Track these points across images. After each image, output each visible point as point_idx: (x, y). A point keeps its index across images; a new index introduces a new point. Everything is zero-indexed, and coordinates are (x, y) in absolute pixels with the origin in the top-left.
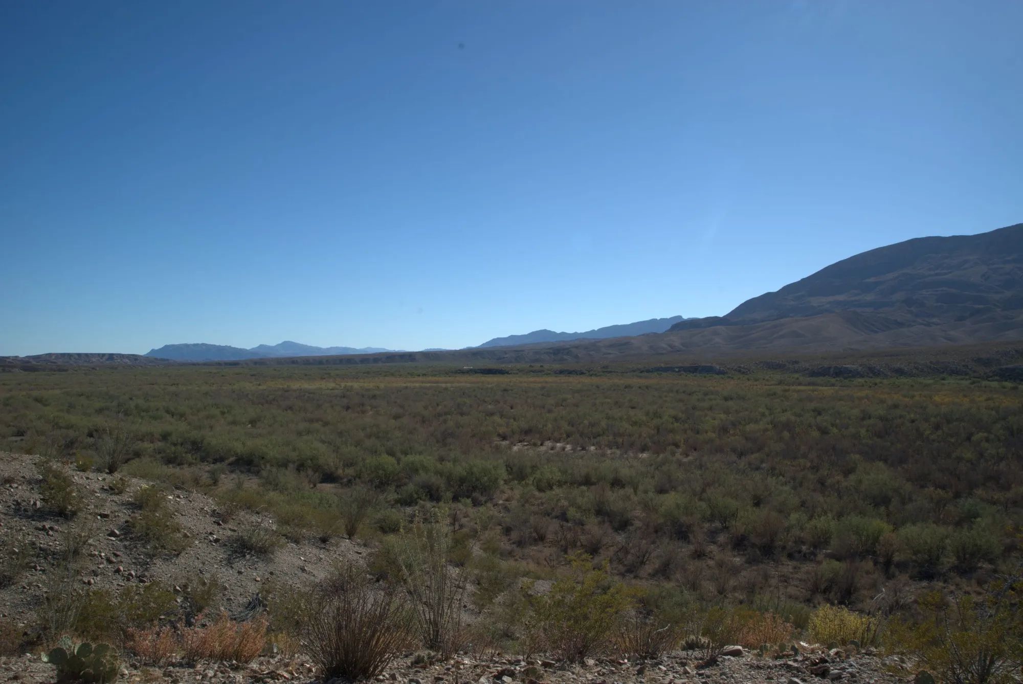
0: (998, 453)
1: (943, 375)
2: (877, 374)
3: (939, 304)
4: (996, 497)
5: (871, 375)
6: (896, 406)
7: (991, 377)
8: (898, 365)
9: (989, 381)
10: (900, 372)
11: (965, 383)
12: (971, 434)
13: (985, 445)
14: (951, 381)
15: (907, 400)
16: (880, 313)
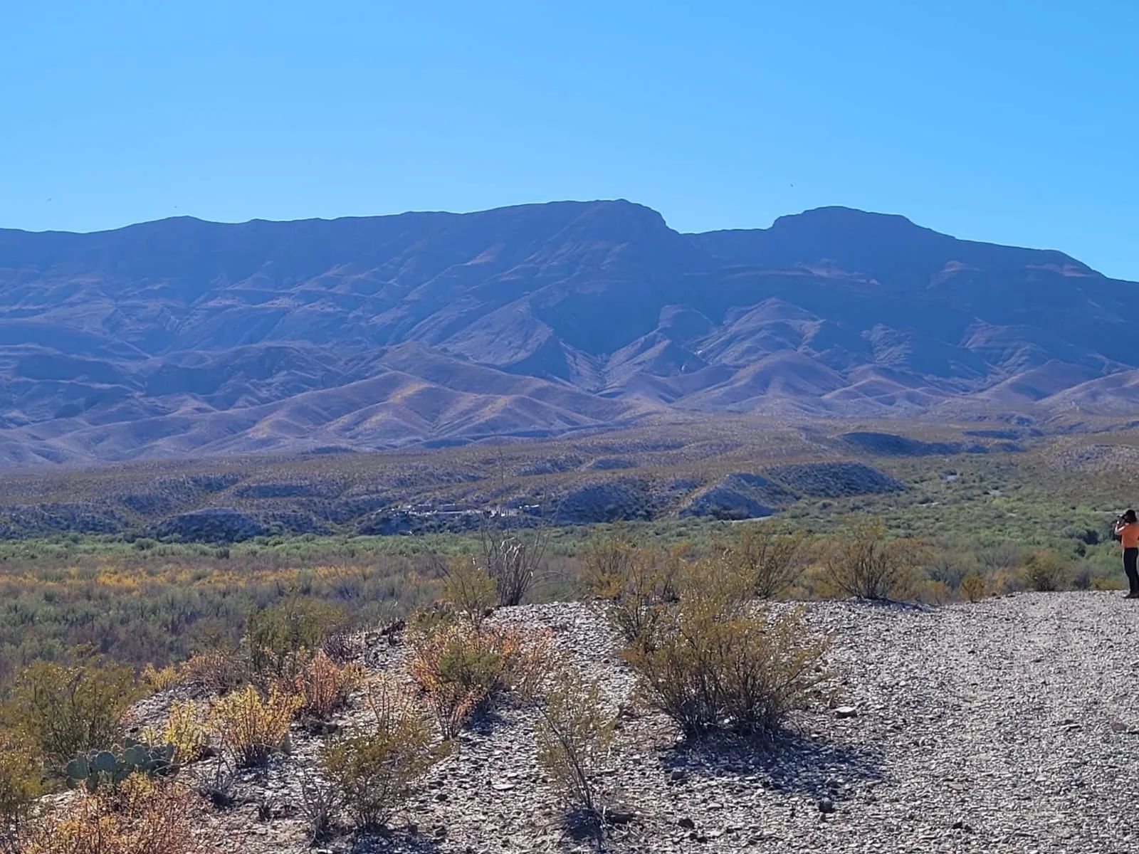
9: (165, 542)
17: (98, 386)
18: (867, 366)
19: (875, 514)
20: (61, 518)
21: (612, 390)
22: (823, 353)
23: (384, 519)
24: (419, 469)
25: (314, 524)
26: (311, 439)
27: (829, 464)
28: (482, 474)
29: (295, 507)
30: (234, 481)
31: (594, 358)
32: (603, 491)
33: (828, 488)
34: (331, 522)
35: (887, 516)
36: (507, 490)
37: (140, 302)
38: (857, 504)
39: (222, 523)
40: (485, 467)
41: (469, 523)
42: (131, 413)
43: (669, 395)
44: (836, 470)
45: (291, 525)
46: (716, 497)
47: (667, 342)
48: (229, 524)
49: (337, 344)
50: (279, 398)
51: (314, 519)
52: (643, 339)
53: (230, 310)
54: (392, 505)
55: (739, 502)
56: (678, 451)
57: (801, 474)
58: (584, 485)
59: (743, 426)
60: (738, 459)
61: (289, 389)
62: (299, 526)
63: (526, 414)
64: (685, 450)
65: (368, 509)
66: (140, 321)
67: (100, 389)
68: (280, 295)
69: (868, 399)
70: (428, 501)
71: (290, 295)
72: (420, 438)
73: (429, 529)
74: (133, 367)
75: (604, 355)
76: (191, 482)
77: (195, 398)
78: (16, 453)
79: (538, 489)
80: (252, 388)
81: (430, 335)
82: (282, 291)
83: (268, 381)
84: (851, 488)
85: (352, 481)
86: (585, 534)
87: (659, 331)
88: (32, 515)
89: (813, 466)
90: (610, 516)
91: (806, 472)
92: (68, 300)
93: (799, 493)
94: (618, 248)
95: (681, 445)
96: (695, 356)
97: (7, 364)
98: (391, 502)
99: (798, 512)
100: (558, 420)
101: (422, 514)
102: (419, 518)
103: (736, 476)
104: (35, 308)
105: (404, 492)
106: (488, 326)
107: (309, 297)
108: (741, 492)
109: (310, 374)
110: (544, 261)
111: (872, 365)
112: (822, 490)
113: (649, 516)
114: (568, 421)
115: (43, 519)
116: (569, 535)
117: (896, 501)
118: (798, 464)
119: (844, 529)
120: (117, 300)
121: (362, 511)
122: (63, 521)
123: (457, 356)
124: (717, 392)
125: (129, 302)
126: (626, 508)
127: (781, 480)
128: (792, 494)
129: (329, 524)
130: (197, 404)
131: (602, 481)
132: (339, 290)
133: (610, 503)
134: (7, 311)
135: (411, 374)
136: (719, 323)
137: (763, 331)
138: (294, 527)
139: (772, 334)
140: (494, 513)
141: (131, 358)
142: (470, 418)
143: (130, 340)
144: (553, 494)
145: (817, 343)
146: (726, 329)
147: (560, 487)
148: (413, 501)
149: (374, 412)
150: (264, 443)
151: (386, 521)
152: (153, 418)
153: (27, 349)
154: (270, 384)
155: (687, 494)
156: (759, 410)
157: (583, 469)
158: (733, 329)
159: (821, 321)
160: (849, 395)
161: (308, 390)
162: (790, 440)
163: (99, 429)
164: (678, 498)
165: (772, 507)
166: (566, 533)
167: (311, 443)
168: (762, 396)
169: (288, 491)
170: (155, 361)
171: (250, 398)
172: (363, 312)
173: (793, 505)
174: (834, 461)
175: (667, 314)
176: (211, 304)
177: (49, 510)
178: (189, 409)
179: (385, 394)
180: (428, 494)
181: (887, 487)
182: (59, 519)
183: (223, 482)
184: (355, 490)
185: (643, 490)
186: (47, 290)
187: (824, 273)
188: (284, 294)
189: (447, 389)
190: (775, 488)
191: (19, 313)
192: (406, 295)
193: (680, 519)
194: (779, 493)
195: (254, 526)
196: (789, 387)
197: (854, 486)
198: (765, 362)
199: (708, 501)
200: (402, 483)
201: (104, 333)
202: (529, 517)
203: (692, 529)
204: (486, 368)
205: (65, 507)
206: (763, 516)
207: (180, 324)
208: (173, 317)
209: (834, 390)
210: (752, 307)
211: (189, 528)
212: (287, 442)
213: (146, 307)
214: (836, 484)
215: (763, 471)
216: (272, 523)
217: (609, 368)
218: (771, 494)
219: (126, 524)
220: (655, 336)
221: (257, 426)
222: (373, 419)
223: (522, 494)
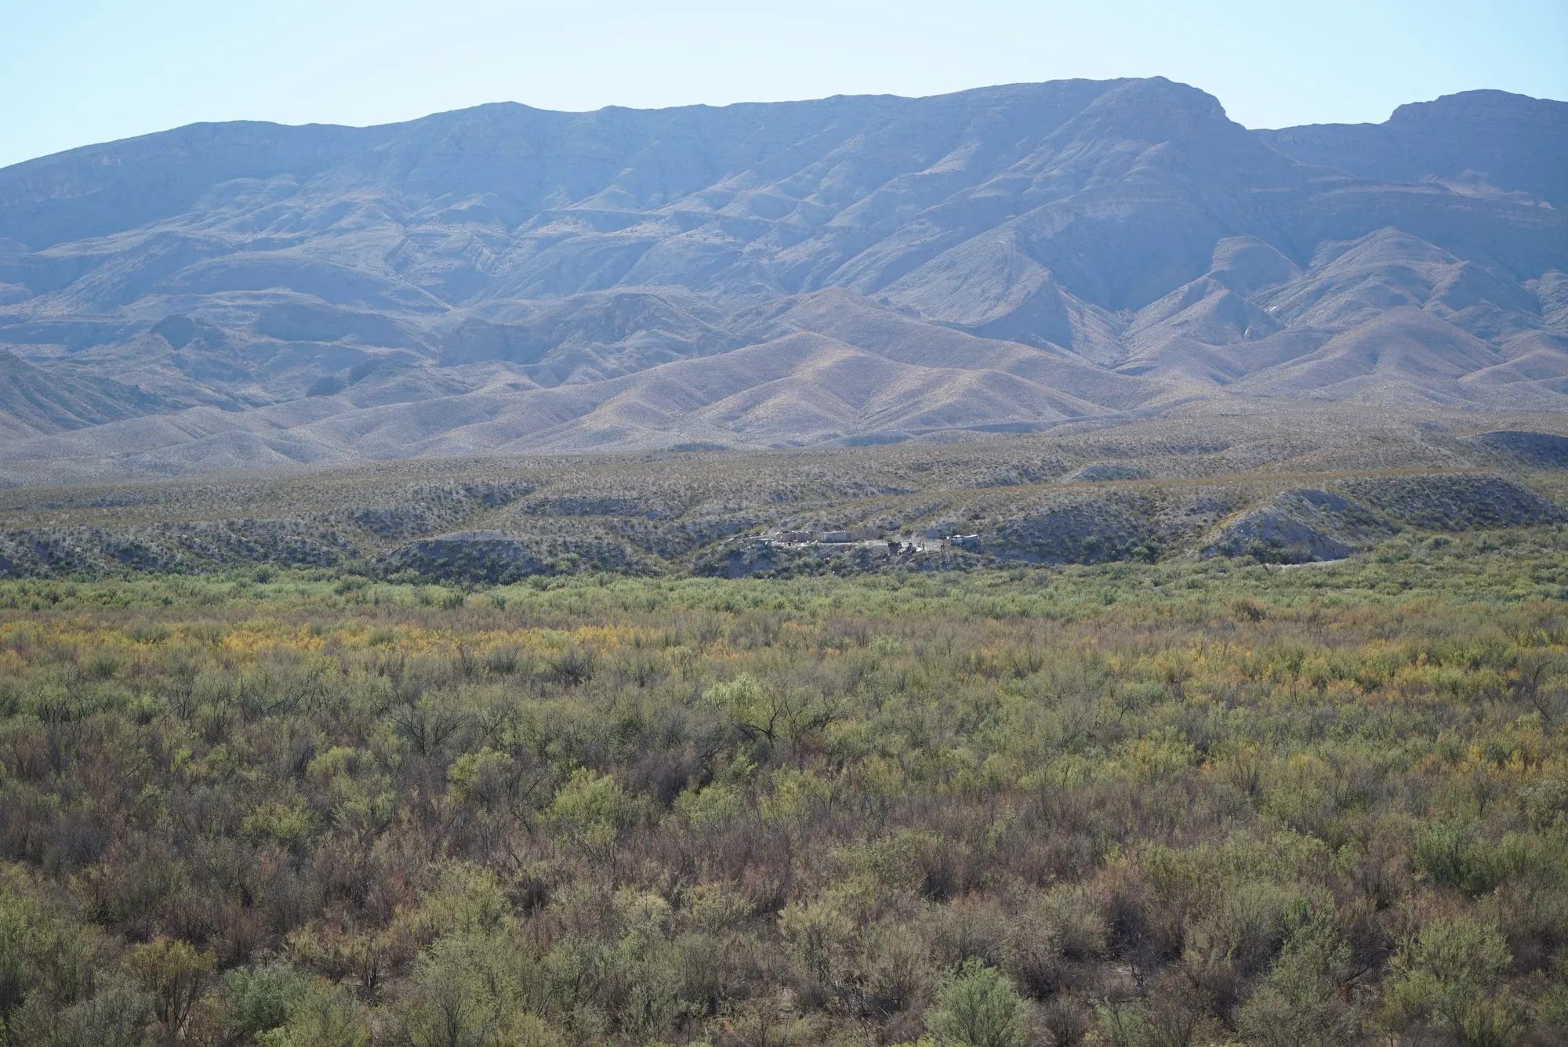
0: (373, 810)
1: (265, 567)
2: (62, 563)
3: (265, 339)
4: (346, 951)
5: (45, 568)
6: (104, 671)
7: (397, 570)
8: (129, 536)
9: (391, 582)
10: (134, 558)
11: (326, 589)
12: (309, 753)
13: (343, 783)
14: (287, 584)
15: (142, 647)
16: (87, 363)
17: (372, 350)
18: (1531, 333)
19: (1517, 558)
20: (255, 542)
21: (1137, 364)
22: (1464, 312)
23: (732, 552)
24: (811, 477)
25: (628, 559)
26: (675, 432)
27: (1450, 479)
28: (908, 486)
29: (601, 531)
30: (529, 491)
31: (1110, 315)
32: (1080, 515)
33: (1446, 515)
34: (655, 555)
35: (1538, 562)
36: (929, 511)
37: (439, 228)
38: (1489, 542)
39: (483, 554)
40: (915, 476)
41: (865, 562)
42: (417, 390)
43: (1223, 373)
44: (1462, 488)
45: (592, 559)
46: (1259, 526)
47: (1223, 292)
48: (494, 556)
49: (725, 293)
50: (632, 370)
51: (629, 550)
52: (1185, 288)
53: (568, 241)
54: (752, 531)
55: (1296, 534)
56: (1218, 455)
57: (1403, 493)
58: (1051, 503)
59: (1330, 420)
60: (1308, 468)
61: (647, 358)
62: (604, 560)
63: (1000, 398)
64: (1228, 454)
65: (715, 536)
66: (439, 255)
67: (375, 355)
68: (644, 218)
69: (1531, 383)
70: (807, 525)
71: (658, 218)
72: (839, 432)
73: (801, 570)
74: (425, 322)
75: (1126, 312)
76: (462, 492)
77: (511, 370)
78: (243, 447)
79: (977, 509)
80: (594, 355)
81: (864, 279)
82: (648, 213)
83: (618, 345)
84: (1483, 517)
85: (703, 493)
86: (1041, 582)
87: (1210, 277)
88: (213, 536)
89: (1424, 480)
90: (1092, 554)
91: (1413, 490)
92: (335, 226)
93: (1399, 523)
94: (1151, 150)
95: (1227, 446)
96: (1266, 316)
97: (245, 318)
98: (752, 526)
99: (1391, 553)
100: (1048, 407)
101: (793, 546)
102: (787, 552)
103: (1296, 494)
104: (290, 236)
105: (773, 510)
106: (952, 264)
107: (687, 221)
108: (1299, 519)
109: (682, 335)
110: (1040, 168)
111: (1540, 332)
112: (1437, 520)
113: (1152, 556)
114: (1064, 408)
115: (228, 543)
116: (1016, 582)
117: (1554, 539)
118: (1400, 477)
119: (1463, 582)
120: (406, 224)
121: (706, 540)
122: (258, 547)
123: (902, 310)
124: (1296, 370)
125: (422, 229)
126: (1116, 542)
127: (1371, 501)
128: (1386, 524)
129: (652, 559)
130: (512, 378)
131: (1080, 499)
132: (731, 211)
133: (1090, 534)
134: (250, 240)
135: (832, 336)
136: (1304, 265)
137: (1370, 278)
138: (596, 562)
139: (1387, 282)
140: (905, 545)
141: (424, 310)
142: (916, 403)
143: (423, 283)
144: (1001, 518)
145: (1455, 298)
146: (1314, 275)
147: (1013, 507)
148: (785, 524)
149: (770, 393)
150: (606, 436)
151: (735, 555)
152: (446, 398)
153: (274, 296)
154: (620, 350)
155: (1214, 521)
156: (1360, 397)
157: (1066, 479)
158: (1325, 275)
159: (1462, 264)
160: (1499, 377)
161: (677, 359)
162: (1395, 440)
163: (367, 413)
164: (1199, 526)
165: (1351, 544)
166: (1012, 580)
167: (675, 437)
168: (1366, 377)
169: (604, 507)
170: (458, 314)
171: (591, 370)
172: (766, 245)
173: (1387, 542)
174: (1460, 474)
175: (1226, 250)
176: (543, 231)
177: (240, 530)
178: (500, 385)
179: (791, 366)
180: (808, 515)
181: (1541, 517)
182: (252, 544)
183: (511, 493)
184: (706, 506)
185: (1145, 513)
186: (306, 210)
187: (1466, 191)
188: (651, 217)
189: (883, 359)
190: (1357, 514)
191: (266, 244)
192: (830, 220)
193: (1201, 560)
194: (1366, 523)
195: (531, 559)
196: (1408, 364)
197: (1490, 515)
198: (1372, 324)
199: (1248, 532)
200: (779, 496)
201: (387, 274)
202: (960, 552)
203: (1214, 578)
204: (944, 328)
205: (264, 526)
206: (1335, 558)
207: (496, 259)
208: (487, 251)
209: (1478, 368)
210: (1355, 242)
211: (434, 560)
212: (638, 436)
213: (447, 236)
214: (1461, 509)
215: (1341, 487)
216: (561, 556)
217: (1133, 331)
218: (1353, 524)
219: (354, 554)
220: (1206, 284)
221: (597, 412)
222: (771, 402)
223: (952, 517)
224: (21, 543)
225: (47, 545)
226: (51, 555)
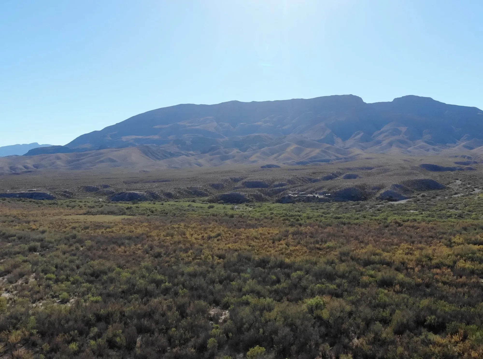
1: (194, 198)
2: (155, 198)
7: (220, 200)
8: (168, 190)
9: (218, 203)
10: (169, 196)
16: (162, 147)
18: (420, 140)
20: (192, 192)
21: (347, 147)
22: (408, 136)
23: (283, 196)
25: (263, 198)
29: (257, 191)
30: (242, 179)
33: (422, 187)
36: (320, 188)
38: (433, 195)
40: (313, 175)
41: (309, 200)
42: (220, 153)
43: (363, 148)
46: (387, 193)
47: (363, 133)
50: (258, 149)
51: (263, 195)
52: (356, 133)
55: (395, 195)
56: (370, 171)
57: (413, 183)
58: (345, 188)
61: (260, 147)
66: (223, 128)
69: (421, 150)
70: (296, 190)
71: (261, 121)
73: (296, 201)
74: (221, 140)
76: (230, 179)
77: (237, 149)
78: (190, 164)
79: (330, 187)
80: (251, 146)
84: (429, 187)
90: (353, 198)
92: (206, 123)
93: (413, 190)
95: (371, 168)
101: (295, 196)
102: (293, 197)
103: (393, 185)
104: (198, 124)
106: (314, 129)
108: (395, 191)
109: (267, 143)
111: (422, 140)
113: (366, 199)
118: (411, 179)
121: (277, 193)
123: (305, 138)
125: (221, 123)
126: (358, 195)
127: (407, 185)
128: (411, 191)
129: (267, 197)
130: (237, 151)
131: (350, 186)
133: (353, 194)
135: (293, 143)
138: (257, 199)
139: (393, 131)
140: (316, 196)
141: (221, 138)
143: (221, 133)
144: (335, 191)
145: (406, 134)
147: (337, 188)
148: (292, 190)
149: (283, 153)
150: (253, 162)
152: (226, 155)
153: (195, 135)
154: (256, 145)
155: (378, 192)
156: (389, 153)
157: (342, 176)
158: (382, 130)
159: (407, 127)
160: (416, 149)
161: (266, 147)
162: (405, 168)
163: (212, 157)
164: (375, 193)
165: (406, 196)
168: (390, 149)
169: (257, 184)
170: (227, 139)
171: (251, 149)
172: (281, 126)
173: (412, 195)
177: (189, 189)
178: (235, 152)
179: (286, 149)
181: (440, 187)
183: (239, 179)
184: (276, 183)
185: (363, 189)
186: (200, 120)
189: (302, 147)
190: (405, 189)
191: (194, 126)
192: (292, 121)
193: (376, 200)
194: (407, 191)
195: (245, 198)
196: (398, 146)
198: (391, 139)
199: (385, 195)
201: (214, 131)
202: (327, 198)
204: (313, 141)
205: (194, 188)
206: (403, 200)
208: (232, 127)
209: (411, 147)
213: (225, 124)
215: (401, 183)
216: (250, 197)
218: (405, 191)
220: (359, 132)
221: (252, 157)
222: (283, 155)
223: (325, 190)
224: (147, 193)
225: (153, 193)
226: (153, 195)
